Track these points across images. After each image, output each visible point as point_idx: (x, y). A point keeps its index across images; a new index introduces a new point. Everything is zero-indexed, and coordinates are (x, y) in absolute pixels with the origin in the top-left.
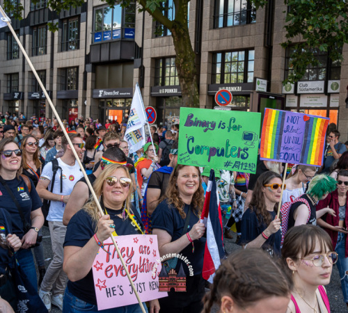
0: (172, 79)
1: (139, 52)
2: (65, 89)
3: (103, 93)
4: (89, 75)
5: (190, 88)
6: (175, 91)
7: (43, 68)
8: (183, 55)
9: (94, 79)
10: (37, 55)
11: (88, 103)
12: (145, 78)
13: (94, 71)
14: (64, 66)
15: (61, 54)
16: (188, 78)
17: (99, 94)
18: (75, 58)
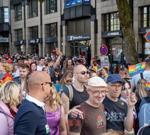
0: (115, 26)
1: (93, 11)
2: (50, 37)
3: (73, 38)
4: (64, 27)
5: (128, 31)
6: (118, 34)
7: (36, 25)
8: (123, 11)
9: (67, 30)
10: (32, 17)
11: (64, 44)
12: (98, 27)
13: (67, 24)
14: (48, 23)
15: (46, 15)
16: (127, 25)
17: (70, 38)
18: (55, 18)
